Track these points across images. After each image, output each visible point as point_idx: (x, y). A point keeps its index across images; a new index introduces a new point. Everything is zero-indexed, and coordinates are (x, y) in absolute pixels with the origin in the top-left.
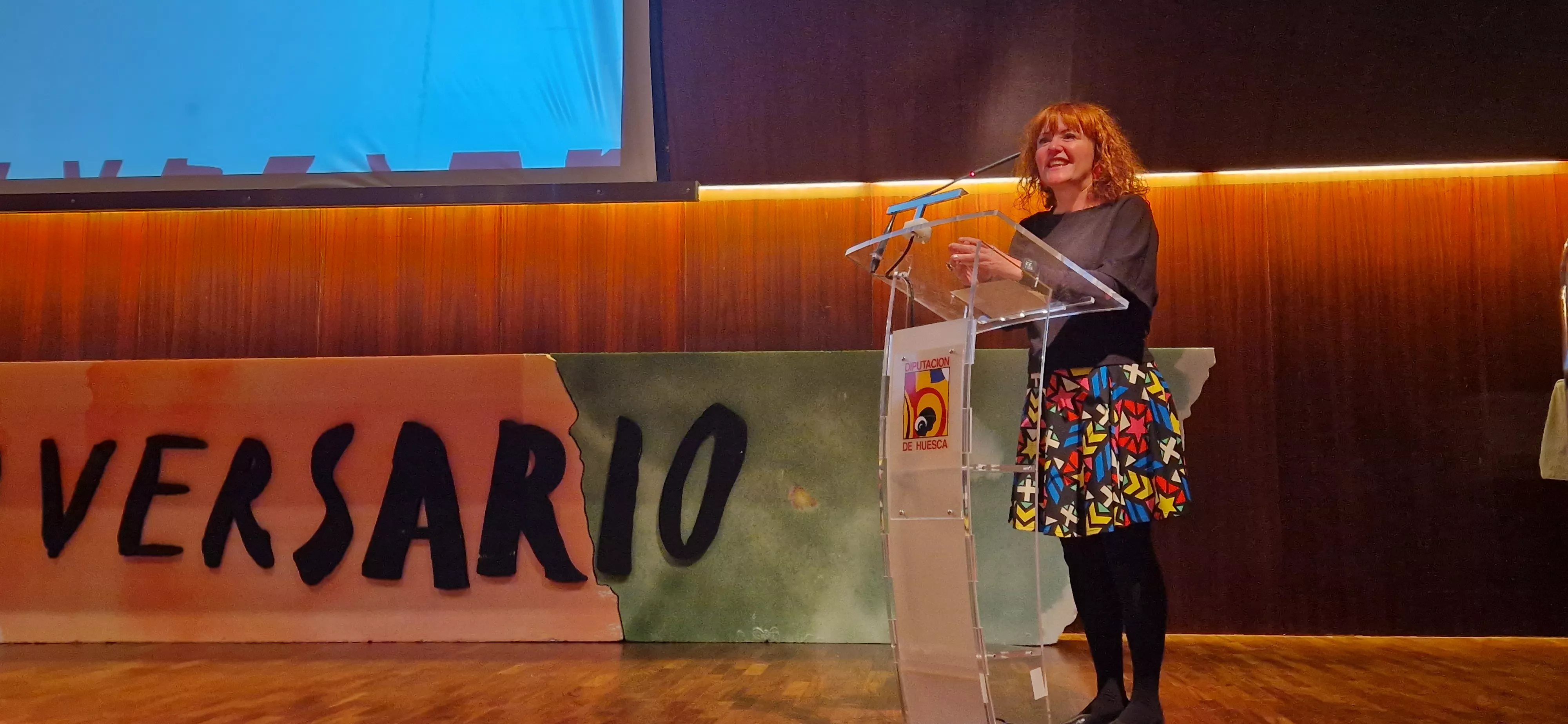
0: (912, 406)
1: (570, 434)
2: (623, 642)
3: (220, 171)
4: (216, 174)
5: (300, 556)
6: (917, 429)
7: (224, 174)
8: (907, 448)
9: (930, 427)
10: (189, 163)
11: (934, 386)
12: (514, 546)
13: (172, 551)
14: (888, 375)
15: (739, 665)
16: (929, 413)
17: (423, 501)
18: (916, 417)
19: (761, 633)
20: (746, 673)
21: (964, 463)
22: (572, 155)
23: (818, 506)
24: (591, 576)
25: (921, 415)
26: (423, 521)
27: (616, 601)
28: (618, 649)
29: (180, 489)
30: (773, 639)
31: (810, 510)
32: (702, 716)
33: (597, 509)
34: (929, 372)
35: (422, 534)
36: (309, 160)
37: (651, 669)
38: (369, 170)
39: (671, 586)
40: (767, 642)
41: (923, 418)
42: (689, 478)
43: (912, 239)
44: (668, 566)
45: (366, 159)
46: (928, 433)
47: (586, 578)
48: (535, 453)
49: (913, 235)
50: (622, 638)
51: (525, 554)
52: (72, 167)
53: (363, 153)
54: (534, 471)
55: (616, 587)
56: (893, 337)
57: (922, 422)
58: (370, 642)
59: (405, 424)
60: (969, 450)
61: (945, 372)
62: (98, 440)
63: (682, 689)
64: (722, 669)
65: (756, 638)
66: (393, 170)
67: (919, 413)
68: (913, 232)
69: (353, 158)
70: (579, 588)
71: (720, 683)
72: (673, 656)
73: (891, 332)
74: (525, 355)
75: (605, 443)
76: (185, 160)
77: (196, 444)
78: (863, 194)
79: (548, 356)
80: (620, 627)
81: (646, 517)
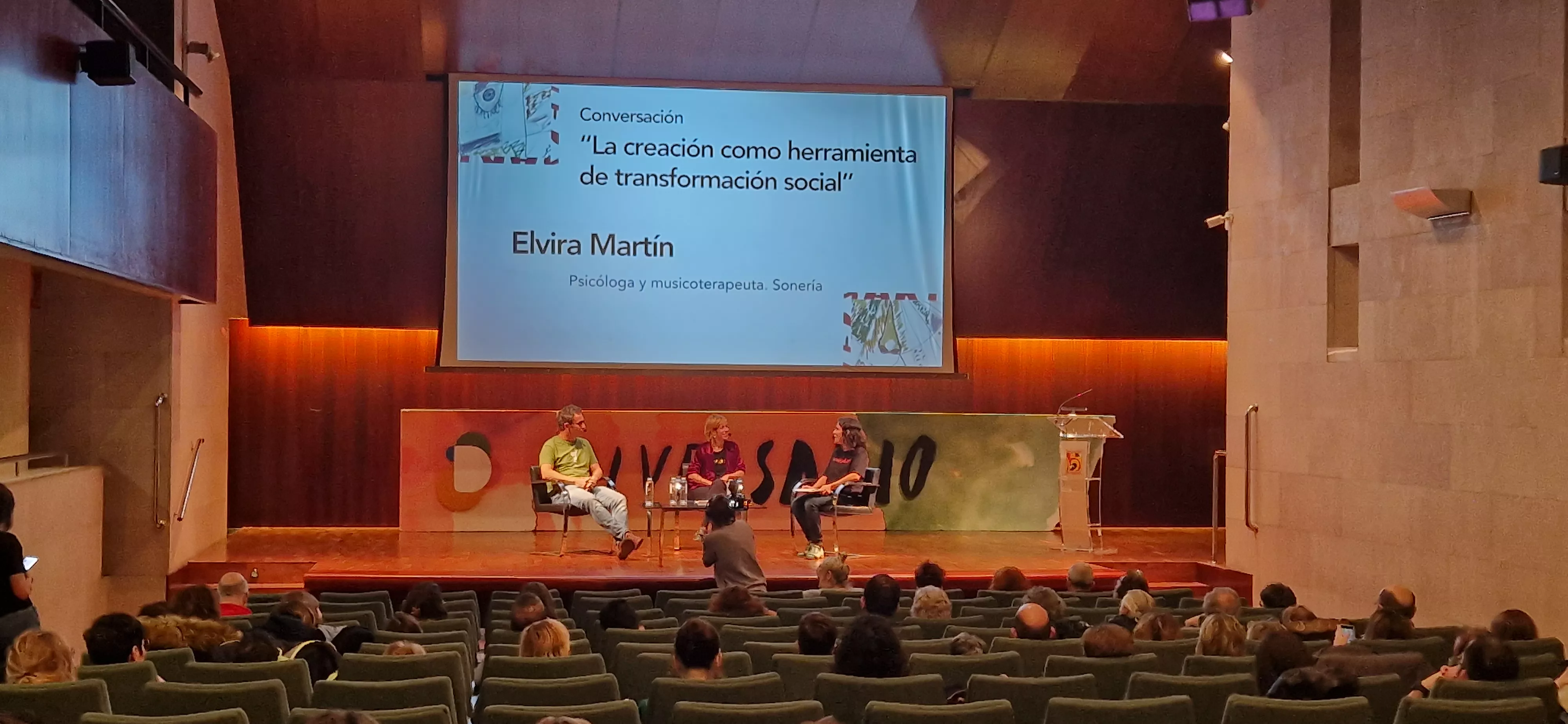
5: (753, 495)
23: (963, 477)
27: (884, 514)
28: (883, 532)
30: (944, 528)
31: (959, 478)
39: (904, 508)
40: (942, 530)
42: (912, 466)
44: (903, 499)
50: (885, 528)
55: (884, 508)
59: (796, 442)
62: (663, 446)
65: (937, 528)
75: (878, 450)
80: (885, 524)
81: (895, 480)
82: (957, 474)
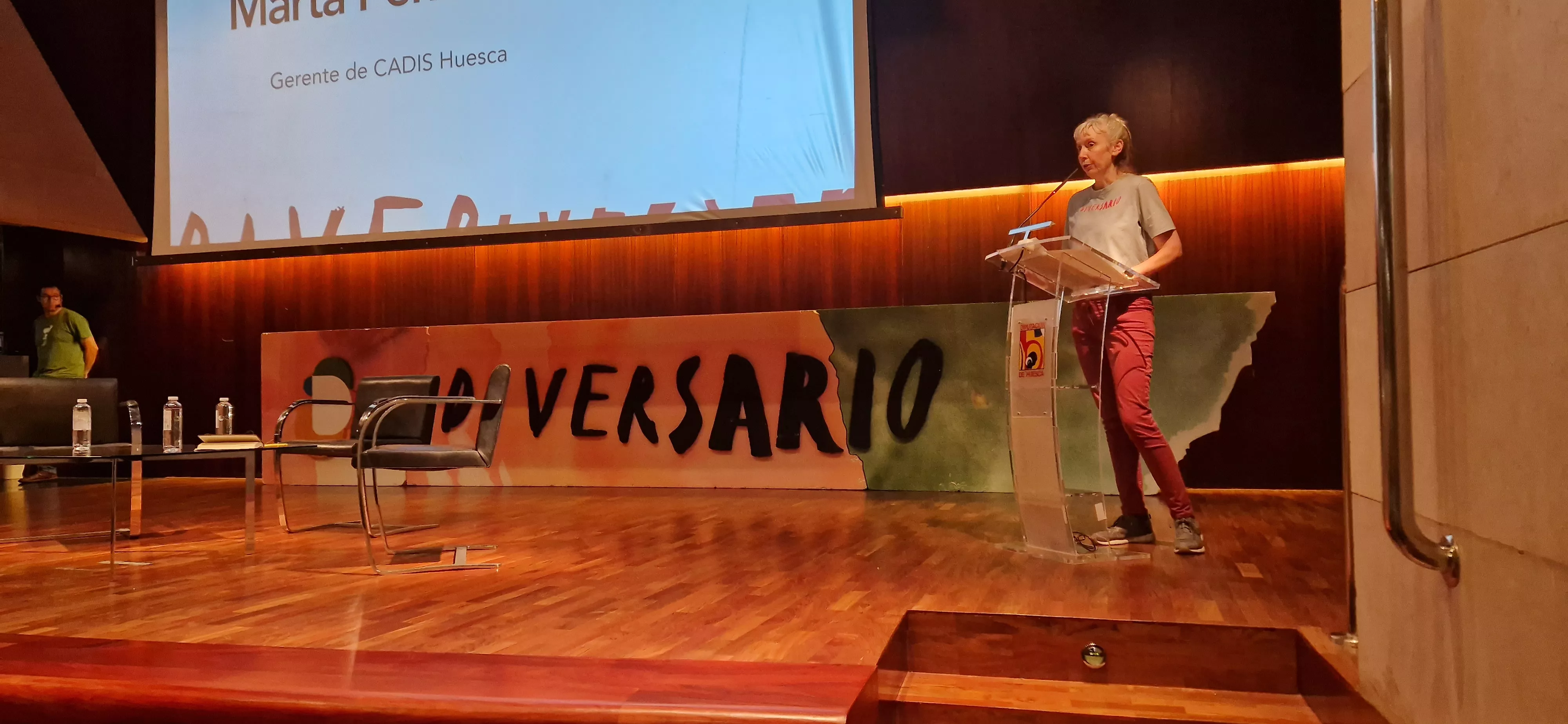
0: (1024, 351)
1: (830, 361)
2: (867, 490)
3: (624, 214)
4: (621, 216)
5: (673, 436)
6: (1027, 364)
7: (626, 216)
8: (1021, 375)
9: (1034, 364)
10: (606, 211)
11: (1036, 339)
12: (798, 431)
13: (602, 434)
14: (1011, 332)
15: (937, 504)
16: (1033, 355)
17: (743, 403)
18: (1026, 358)
19: (955, 486)
20: (941, 509)
21: (1053, 386)
22: (825, 193)
23: (991, 404)
24: (846, 449)
25: (1029, 356)
26: (743, 415)
27: (862, 464)
28: (864, 493)
29: (603, 397)
30: (963, 489)
31: (985, 406)
32: (916, 535)
33: (848, 407)
34: (1033, 331)
35: (742, 423)
36: (672, 205)
37: (883, 505)
38: (707, 210)
39: (897, 454)
40: (959, 491)
41: (1030, 358)
42: (906, 388)
43: (1023, 251)
44: (893, 442)
45: (705, 203)
46: (1033, 367)
47: (842, 450)
48: (809, 374)
49: (1023, 249)
50: (866, 487)
51: (805, 434)
52: (543, 215)
53: (703, 200)
54: (809, 382)
55: (862, 455)
56: (1014, 309)
57: (1029, 360)
58: (715, 488)
59: (730, 356)
60: (1055, 377)
61: (1043, 331)
62: (557, 369)
63: (899, 516)
64: (926, 506)
65: (951, 488)
66: (720, 209)
67: (1028, 354)
68: (1023, 248)
69: (699, 204)
70: (839, 456)
71: (925, 514)
72: (896, 499)
73: (1013, 307)
74: (800, 311)
75: (851, 365)
76: (604, 209)
77: (611, 370)
78: (1024, 192)
79: (815, 311)
80: (865, 481)
81: (879, 412)
82: (980, 399)
